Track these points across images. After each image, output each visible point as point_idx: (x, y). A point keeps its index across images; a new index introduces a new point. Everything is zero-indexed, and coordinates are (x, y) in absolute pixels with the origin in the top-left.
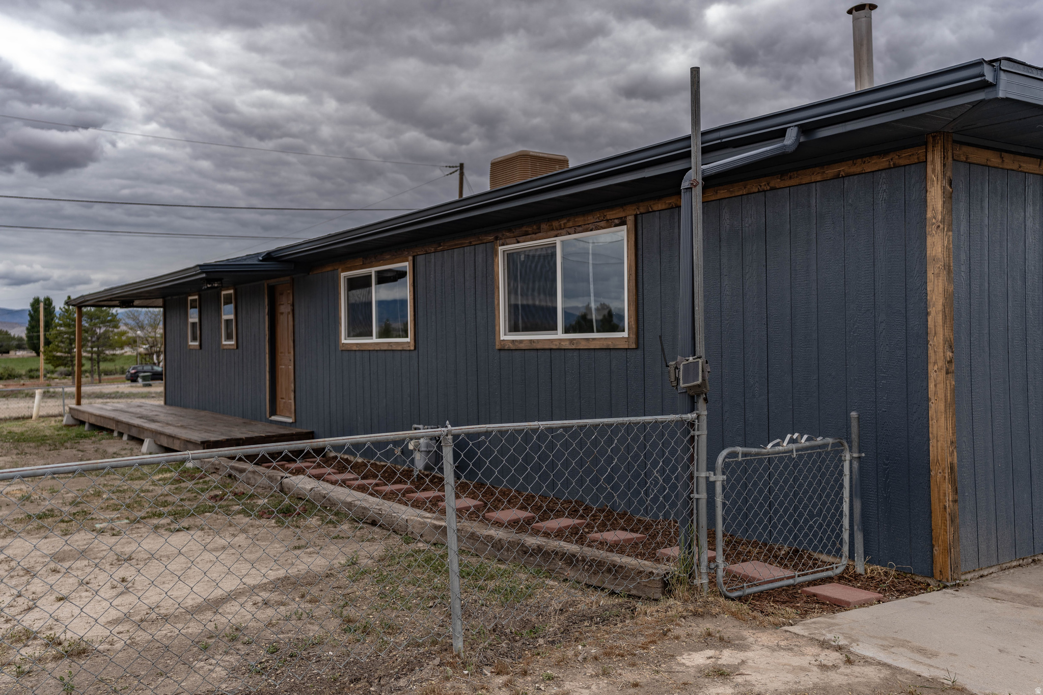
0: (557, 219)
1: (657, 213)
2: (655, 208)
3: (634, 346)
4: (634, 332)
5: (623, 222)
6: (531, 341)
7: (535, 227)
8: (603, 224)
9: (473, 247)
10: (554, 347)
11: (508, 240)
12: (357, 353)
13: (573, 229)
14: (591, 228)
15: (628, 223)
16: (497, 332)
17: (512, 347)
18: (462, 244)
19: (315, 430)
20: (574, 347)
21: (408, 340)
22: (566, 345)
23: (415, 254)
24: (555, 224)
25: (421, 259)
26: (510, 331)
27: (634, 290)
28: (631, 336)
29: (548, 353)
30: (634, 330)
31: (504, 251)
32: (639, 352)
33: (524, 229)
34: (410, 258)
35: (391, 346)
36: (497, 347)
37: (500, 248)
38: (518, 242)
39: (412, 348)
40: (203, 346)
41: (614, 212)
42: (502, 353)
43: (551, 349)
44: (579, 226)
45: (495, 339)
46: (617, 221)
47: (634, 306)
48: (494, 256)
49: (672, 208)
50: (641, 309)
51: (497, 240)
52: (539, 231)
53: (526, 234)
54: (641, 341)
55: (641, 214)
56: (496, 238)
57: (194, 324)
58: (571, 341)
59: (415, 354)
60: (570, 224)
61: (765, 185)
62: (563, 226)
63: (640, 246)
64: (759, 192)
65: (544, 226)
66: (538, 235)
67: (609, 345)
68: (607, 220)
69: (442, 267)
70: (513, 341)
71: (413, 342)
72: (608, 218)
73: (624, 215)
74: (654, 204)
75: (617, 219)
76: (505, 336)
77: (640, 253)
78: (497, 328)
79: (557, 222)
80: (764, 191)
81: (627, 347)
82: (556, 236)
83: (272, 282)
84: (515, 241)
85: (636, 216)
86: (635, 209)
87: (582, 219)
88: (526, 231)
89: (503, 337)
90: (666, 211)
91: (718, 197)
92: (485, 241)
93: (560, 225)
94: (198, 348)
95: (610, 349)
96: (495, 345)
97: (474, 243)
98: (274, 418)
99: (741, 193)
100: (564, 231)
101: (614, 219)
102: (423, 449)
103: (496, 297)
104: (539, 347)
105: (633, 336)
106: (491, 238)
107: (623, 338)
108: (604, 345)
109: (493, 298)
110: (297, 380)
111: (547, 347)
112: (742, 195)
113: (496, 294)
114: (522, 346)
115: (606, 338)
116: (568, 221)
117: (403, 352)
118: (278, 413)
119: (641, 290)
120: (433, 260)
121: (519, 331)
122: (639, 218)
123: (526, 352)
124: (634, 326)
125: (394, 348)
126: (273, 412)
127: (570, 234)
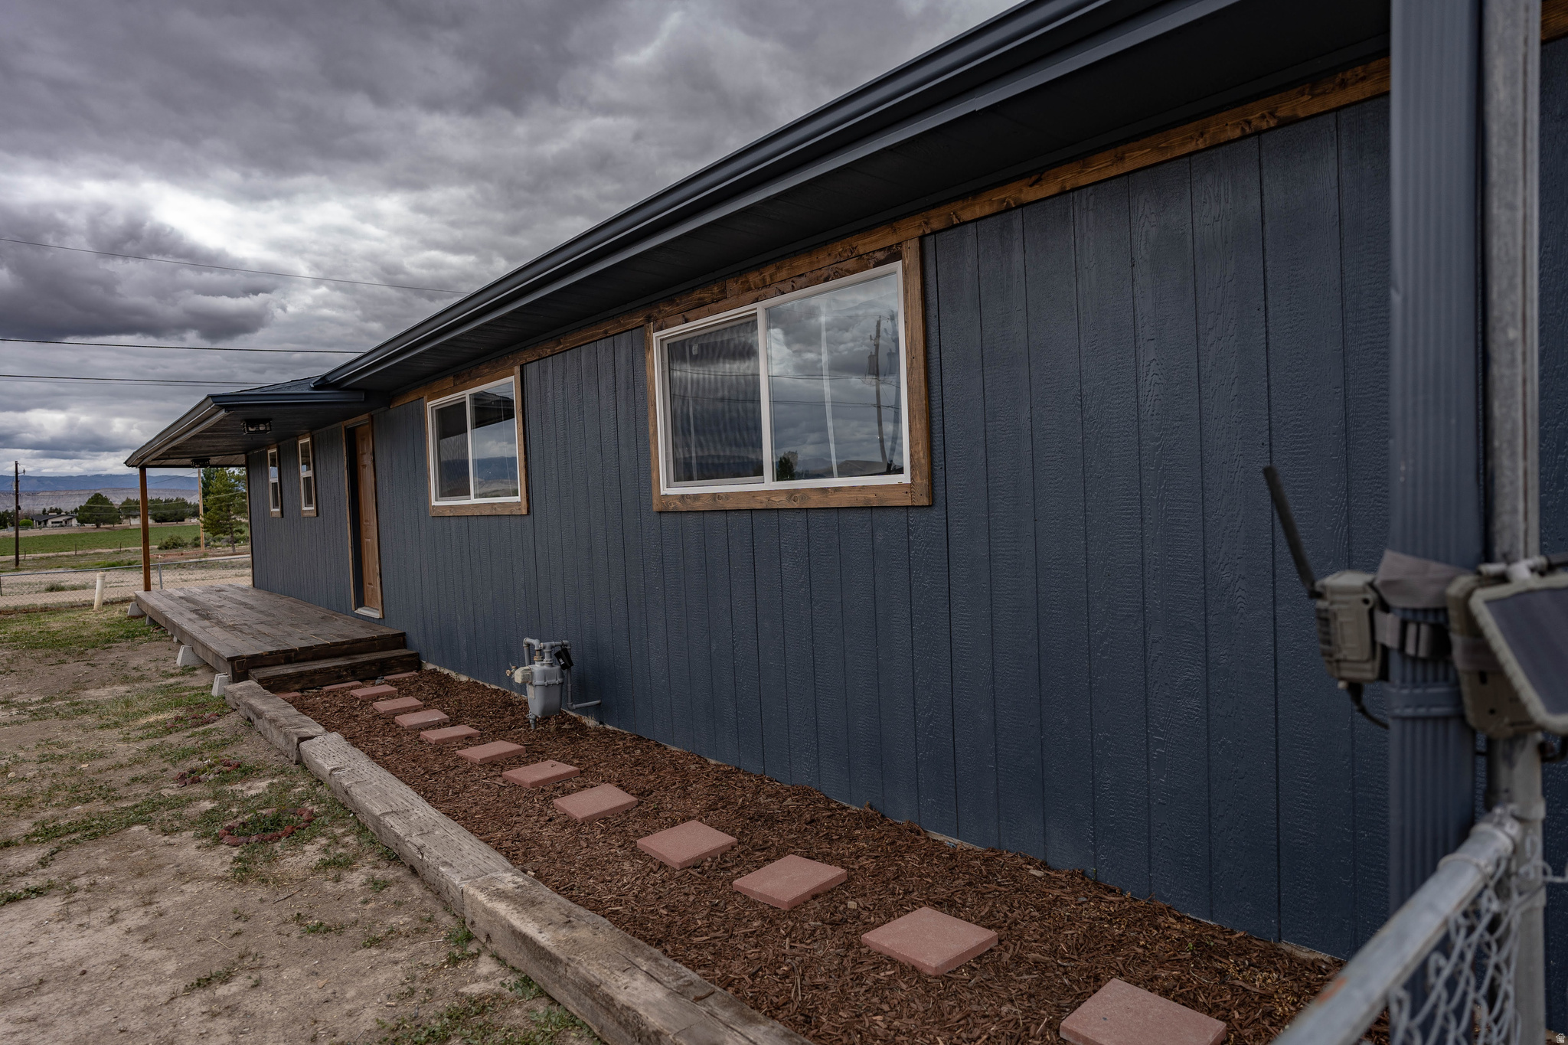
0: (759, 267)
1: (971, 227)
2: (967, 216)
3: (925, 501)
4: (925, 473)
5: (894, 255)
6: (715, 496)
7: (716, 289)
8: (851, 264)
9: (611, 339)
10: (758, 506)
11: (668, 320)
12: (452, 521)
13: (789, 284)
14: (825, 275)
15: (904, 254)
16: (654, 482)
17: (681, 507)
18: (592, 336)
19: (406, 631)
20: (796, 505)
21: (518, 499)
22: (782, 502)
23: (524, 362)
24: (754, 278)
25: (532, 370)
26: (677, 479)
27: (923, 389)
28: (918, 480)
29: (747, 516)
30: (926, 469)
31: (662, 340)
32: (937, 513)
33: (697, 295)
34: (517, 369)
35: (495, 509)
36: (655, 508)
37: (655, 335)
38: (687, 321)
39: (524, 512)
40: (285, 514)
41: (873, 238)
42: (665, 518)
43: (751, 510)
44: (800, 276)
45: (651, 493)
46: (880, 256)
47: (924, 421)
48: (646, 350)
49: (1009, 209)
50: (937, 427)
51: (649, 322)
52: (723, 295)
53: (701, 304)
54: (940, 491)
55: (934, 233)
56: (649, 319)
57: (275, 484)
58: (791, 494)
59: (528, 520)
60: (783, 274)
61: (1263, 117)
62: (768, 279)
63: (932, 298)
64: (1244, 137)
65: (733, 286)
66: (721, 304)
67: (869, 500)
68: (860, 256)
69: (563, 378)
70: (683, 496)
71: (524, 503)
72: (861, 252)
73: (895, 242)
74: (962, 209)
75: (880, 250)
76: (669, 489)
77: (933, 311)
78: (654, 475)
79: (757, 274)
80: (1259, 133)
81: (908, 503)
82: (757, 300)
83: (350, 423)
84: (681, 320)
85: (922, 239)
86: (920, 226)
87: (807, 261)
88: (699, 299)
89: (664, 491)
90: (993, 219)
91: (1128, 166)
92: (629, 327)
93: (764, 280)
94: (279, 515)
95: (872, 507)
96: (651, 505)
97: (611, 332)
98: (361, 611)
99: (1190, 147)
100: (771, 290)
101: (874, 252)
102: (537, 682)
103: (651, 421)
104: (729, 506)
105: (922, 482)
106: (639, 320)
107: (900, 485)
108: (859, 500)
109: (646, 424)
110: (382, 559)
111: (744, 506)
112: (1190, 154)
113: (651, 416)
114: (699, 505)
115: (863, 487)
116: (778, 268)
117: (512, 518)
118: (366, 604)
119: (936, 388)
120: (550, 369)
121: (690, 479)
122: (929, 242)
123: (707, 515)
124: (923, 461)
125: (500, 512)
126: (360, 602)
127: (783, 293)
